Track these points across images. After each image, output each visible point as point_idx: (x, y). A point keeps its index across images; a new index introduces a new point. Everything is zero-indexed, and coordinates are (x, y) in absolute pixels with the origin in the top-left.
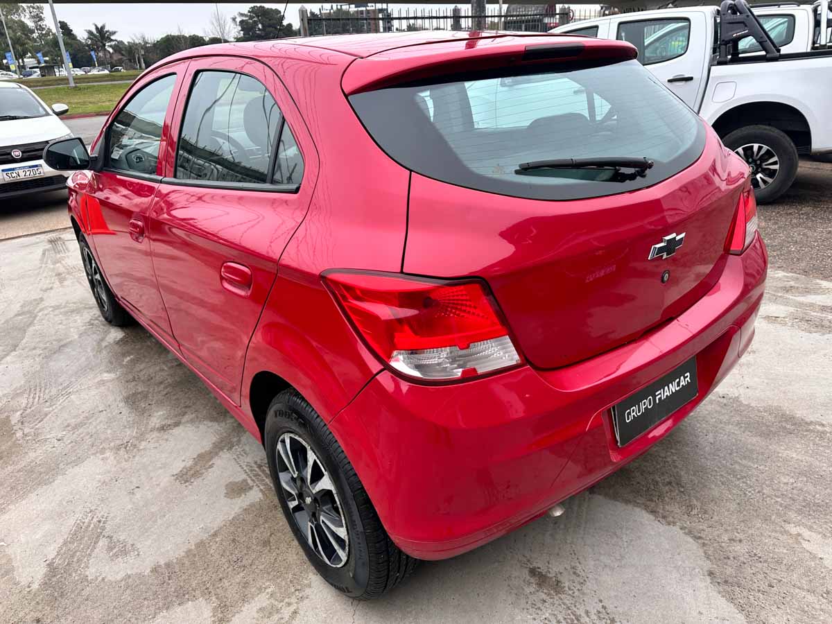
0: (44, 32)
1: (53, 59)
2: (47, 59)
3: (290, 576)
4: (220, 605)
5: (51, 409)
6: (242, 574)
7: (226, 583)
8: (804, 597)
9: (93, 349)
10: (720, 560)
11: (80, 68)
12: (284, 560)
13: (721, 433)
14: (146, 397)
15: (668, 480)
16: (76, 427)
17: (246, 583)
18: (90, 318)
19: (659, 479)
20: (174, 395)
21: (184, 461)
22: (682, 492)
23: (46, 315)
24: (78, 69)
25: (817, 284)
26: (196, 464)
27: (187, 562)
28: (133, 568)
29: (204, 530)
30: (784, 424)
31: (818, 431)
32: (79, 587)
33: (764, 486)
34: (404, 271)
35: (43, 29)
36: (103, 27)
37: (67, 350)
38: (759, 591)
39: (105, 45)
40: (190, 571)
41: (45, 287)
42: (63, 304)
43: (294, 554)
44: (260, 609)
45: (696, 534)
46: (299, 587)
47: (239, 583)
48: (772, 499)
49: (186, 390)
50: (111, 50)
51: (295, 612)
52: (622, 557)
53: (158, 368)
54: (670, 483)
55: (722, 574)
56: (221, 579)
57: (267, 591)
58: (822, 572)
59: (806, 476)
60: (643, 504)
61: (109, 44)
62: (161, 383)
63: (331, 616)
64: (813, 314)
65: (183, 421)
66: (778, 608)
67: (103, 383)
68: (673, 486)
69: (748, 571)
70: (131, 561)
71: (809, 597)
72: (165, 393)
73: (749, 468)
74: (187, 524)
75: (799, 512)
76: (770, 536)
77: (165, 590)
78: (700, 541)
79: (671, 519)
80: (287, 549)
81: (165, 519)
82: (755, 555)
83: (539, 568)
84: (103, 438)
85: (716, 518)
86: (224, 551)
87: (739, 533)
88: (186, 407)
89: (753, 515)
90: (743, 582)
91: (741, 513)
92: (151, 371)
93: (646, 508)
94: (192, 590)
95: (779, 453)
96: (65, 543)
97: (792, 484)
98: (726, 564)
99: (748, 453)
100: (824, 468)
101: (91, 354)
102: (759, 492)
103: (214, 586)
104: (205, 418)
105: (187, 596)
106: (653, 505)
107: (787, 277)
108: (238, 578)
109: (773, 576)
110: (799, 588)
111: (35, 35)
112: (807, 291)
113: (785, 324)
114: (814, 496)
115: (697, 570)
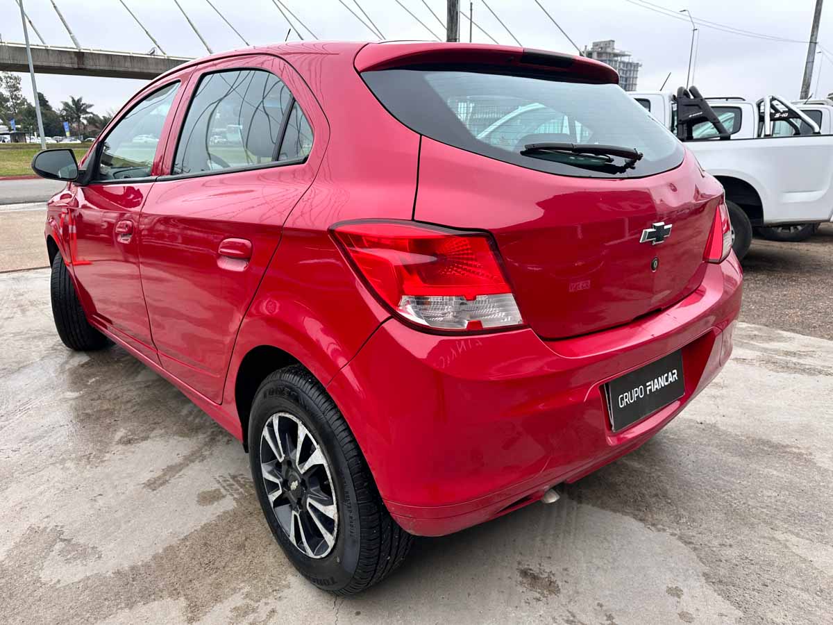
0: (19, 102)
1: (25, 127)
2: (19, 126)
3: (267, 577)
4: (189, 605)
5: (7, 423)
6: (214, 576)
7: (196, 584)
8: (799, 595)
9: (56, 370)
10: (712, 562)
11: (52, 137)
12: (261, 563)
13: (702, 453)
14: (112, 414)
15: (654, 492)
16: (33, 440)
17: (218, 584)
18: (53, 343)
19: (646, 492)
20: (142, 413)
21: (151, 471)
22: (670, 503)
23: (6, 340)
24: (50, 138)
25: (779, 334)
26: (164, 475)
27: (153, 565)
28: (93, 570)
29: (173, 534)
30: (761, 447)
31: (795, 453)
32: (31, 588)
33: (748, 499)
34: (415, 218)
35: (18, 99)
36: (79, 100)
37: (27, 370)
38: (754, 590)
39: (79, 117)
40: (157, 573)
41: (6, 316)
42: (25, 331)
43: (272, 556)
44: (234, 608)
45: (686, 540)
46: (277, 588)
47: (211, 585)
48: (757, 509)
49: (155, 409)
50: (85, 122)
51: (273, 611)
52: (615, 560)
53: (125, 389)
54: (656, 495)
55: (715, 575)
56: (191, 581)
57: (242, 591)
58: (814, 573)
59: (787, 490)
60: (632, 513)
61: (84, 116)
62: (128, 402)
63: (312, 615)
64: (777, 357)
65: (151, 435)
66: (775, 604)
67: (66, 400)
68: (660, 498)
69: (741, 572)
70: (91, 564)
71: (803, 594)
72: (132, 410)
73: (733, 483)
74: (154, 529)
75: (785, 521)
76: (759, 542)
77: (129, 591)
78: (691, 546)
79: (660, 526)
80: (264, 552)
81: (130, 524)
82: (747, 558)
83: (531, 570)
84: (63, 450)
85: (704, 526)
86: (195, 554)
87: (728, 539)
88: (155, 423)
89: (740, 523)
90: (737, 582)
91: (729, 521)
92: (118, 391)
93: (635, 517)
94: (160, 591)
95: (759, 471)
96: (16, 546)
97: (775, 497)
98: (719, 566)
99: (730, 471)
100: (804, 484)
101: (53, 375)
102: (744, 504)
103: (183, 587)
104: (176, 433)
105: (153, 597)
106: (641, 514)
107: (751, 328)
108: (209, 580)
109: (767, 576)
110: (792, 586)
111: (9, 104)
112: (771, 339)
113: (753, 365)
114: (797, 508)
115: (690, 572)
